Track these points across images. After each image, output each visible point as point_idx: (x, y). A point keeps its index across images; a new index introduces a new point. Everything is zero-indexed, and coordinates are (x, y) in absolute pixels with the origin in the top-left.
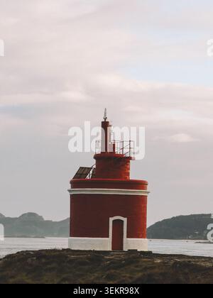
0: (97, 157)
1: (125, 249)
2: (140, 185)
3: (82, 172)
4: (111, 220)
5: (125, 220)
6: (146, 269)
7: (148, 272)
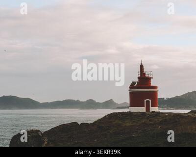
0: (138, 78)
1: (151, 111)
2: (155, 87)
3: (133, 83)
4: (145, 100)
5: (150, 100)
6: (163, 117)
7: (164, 118)
